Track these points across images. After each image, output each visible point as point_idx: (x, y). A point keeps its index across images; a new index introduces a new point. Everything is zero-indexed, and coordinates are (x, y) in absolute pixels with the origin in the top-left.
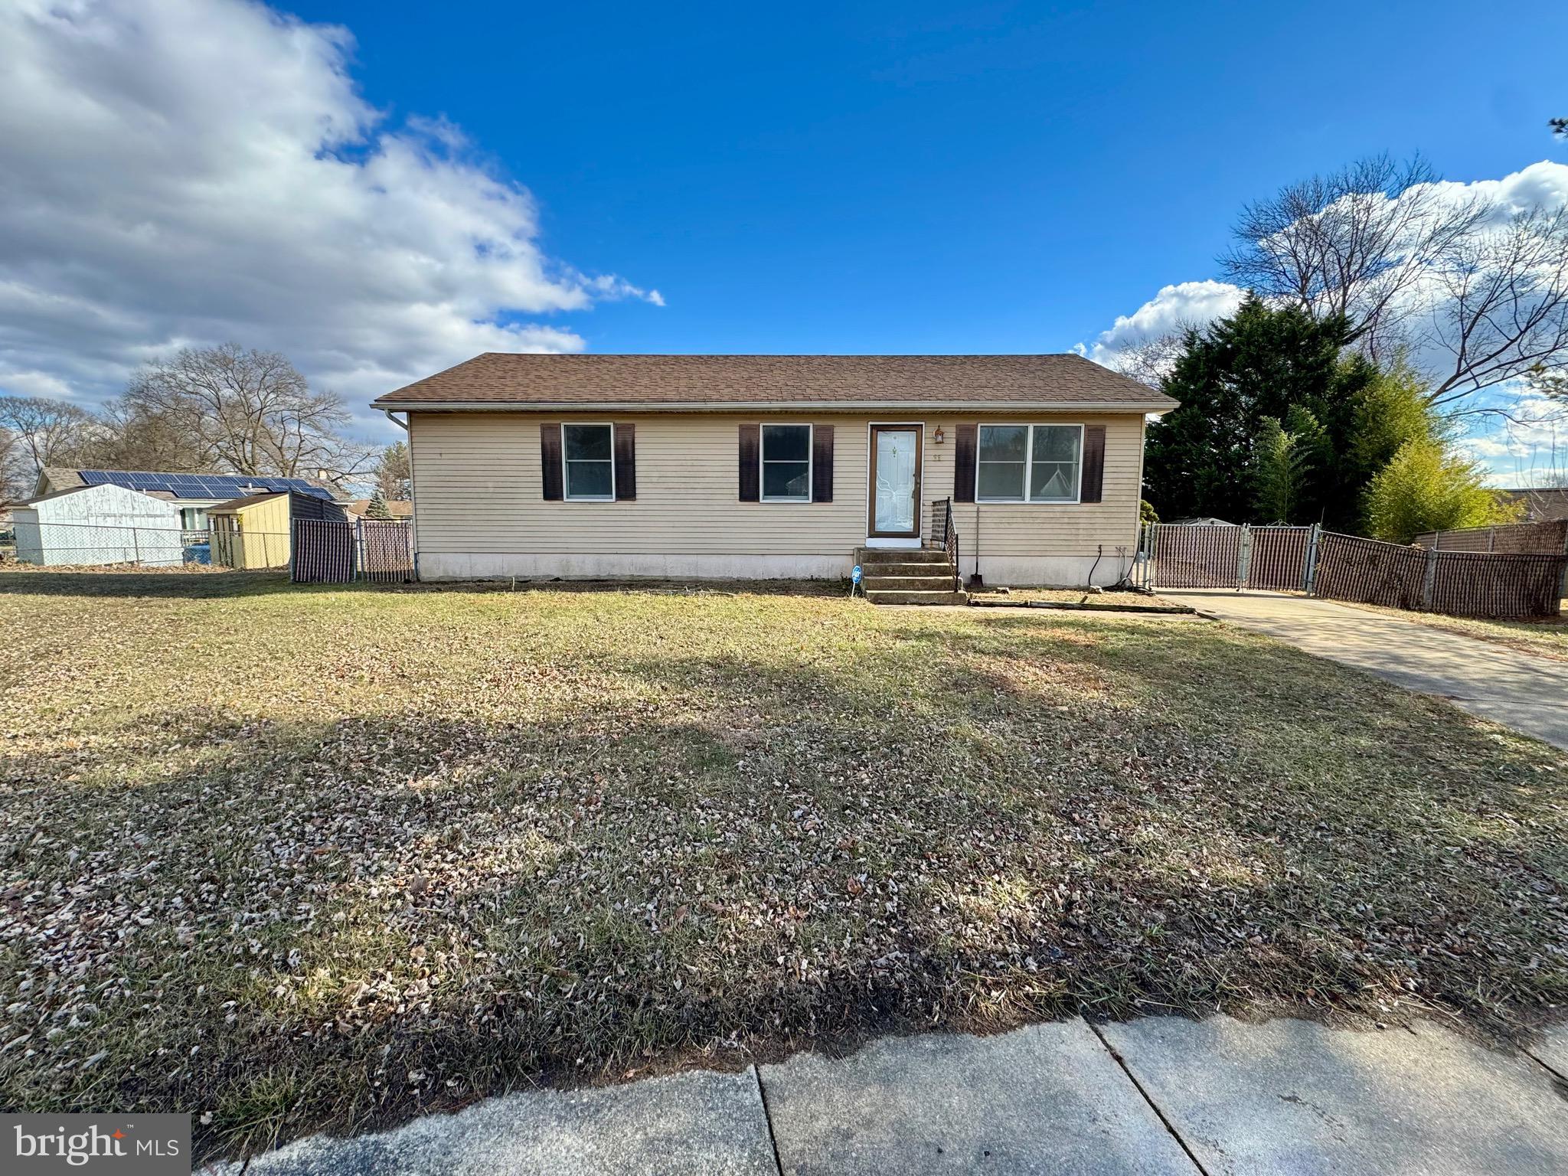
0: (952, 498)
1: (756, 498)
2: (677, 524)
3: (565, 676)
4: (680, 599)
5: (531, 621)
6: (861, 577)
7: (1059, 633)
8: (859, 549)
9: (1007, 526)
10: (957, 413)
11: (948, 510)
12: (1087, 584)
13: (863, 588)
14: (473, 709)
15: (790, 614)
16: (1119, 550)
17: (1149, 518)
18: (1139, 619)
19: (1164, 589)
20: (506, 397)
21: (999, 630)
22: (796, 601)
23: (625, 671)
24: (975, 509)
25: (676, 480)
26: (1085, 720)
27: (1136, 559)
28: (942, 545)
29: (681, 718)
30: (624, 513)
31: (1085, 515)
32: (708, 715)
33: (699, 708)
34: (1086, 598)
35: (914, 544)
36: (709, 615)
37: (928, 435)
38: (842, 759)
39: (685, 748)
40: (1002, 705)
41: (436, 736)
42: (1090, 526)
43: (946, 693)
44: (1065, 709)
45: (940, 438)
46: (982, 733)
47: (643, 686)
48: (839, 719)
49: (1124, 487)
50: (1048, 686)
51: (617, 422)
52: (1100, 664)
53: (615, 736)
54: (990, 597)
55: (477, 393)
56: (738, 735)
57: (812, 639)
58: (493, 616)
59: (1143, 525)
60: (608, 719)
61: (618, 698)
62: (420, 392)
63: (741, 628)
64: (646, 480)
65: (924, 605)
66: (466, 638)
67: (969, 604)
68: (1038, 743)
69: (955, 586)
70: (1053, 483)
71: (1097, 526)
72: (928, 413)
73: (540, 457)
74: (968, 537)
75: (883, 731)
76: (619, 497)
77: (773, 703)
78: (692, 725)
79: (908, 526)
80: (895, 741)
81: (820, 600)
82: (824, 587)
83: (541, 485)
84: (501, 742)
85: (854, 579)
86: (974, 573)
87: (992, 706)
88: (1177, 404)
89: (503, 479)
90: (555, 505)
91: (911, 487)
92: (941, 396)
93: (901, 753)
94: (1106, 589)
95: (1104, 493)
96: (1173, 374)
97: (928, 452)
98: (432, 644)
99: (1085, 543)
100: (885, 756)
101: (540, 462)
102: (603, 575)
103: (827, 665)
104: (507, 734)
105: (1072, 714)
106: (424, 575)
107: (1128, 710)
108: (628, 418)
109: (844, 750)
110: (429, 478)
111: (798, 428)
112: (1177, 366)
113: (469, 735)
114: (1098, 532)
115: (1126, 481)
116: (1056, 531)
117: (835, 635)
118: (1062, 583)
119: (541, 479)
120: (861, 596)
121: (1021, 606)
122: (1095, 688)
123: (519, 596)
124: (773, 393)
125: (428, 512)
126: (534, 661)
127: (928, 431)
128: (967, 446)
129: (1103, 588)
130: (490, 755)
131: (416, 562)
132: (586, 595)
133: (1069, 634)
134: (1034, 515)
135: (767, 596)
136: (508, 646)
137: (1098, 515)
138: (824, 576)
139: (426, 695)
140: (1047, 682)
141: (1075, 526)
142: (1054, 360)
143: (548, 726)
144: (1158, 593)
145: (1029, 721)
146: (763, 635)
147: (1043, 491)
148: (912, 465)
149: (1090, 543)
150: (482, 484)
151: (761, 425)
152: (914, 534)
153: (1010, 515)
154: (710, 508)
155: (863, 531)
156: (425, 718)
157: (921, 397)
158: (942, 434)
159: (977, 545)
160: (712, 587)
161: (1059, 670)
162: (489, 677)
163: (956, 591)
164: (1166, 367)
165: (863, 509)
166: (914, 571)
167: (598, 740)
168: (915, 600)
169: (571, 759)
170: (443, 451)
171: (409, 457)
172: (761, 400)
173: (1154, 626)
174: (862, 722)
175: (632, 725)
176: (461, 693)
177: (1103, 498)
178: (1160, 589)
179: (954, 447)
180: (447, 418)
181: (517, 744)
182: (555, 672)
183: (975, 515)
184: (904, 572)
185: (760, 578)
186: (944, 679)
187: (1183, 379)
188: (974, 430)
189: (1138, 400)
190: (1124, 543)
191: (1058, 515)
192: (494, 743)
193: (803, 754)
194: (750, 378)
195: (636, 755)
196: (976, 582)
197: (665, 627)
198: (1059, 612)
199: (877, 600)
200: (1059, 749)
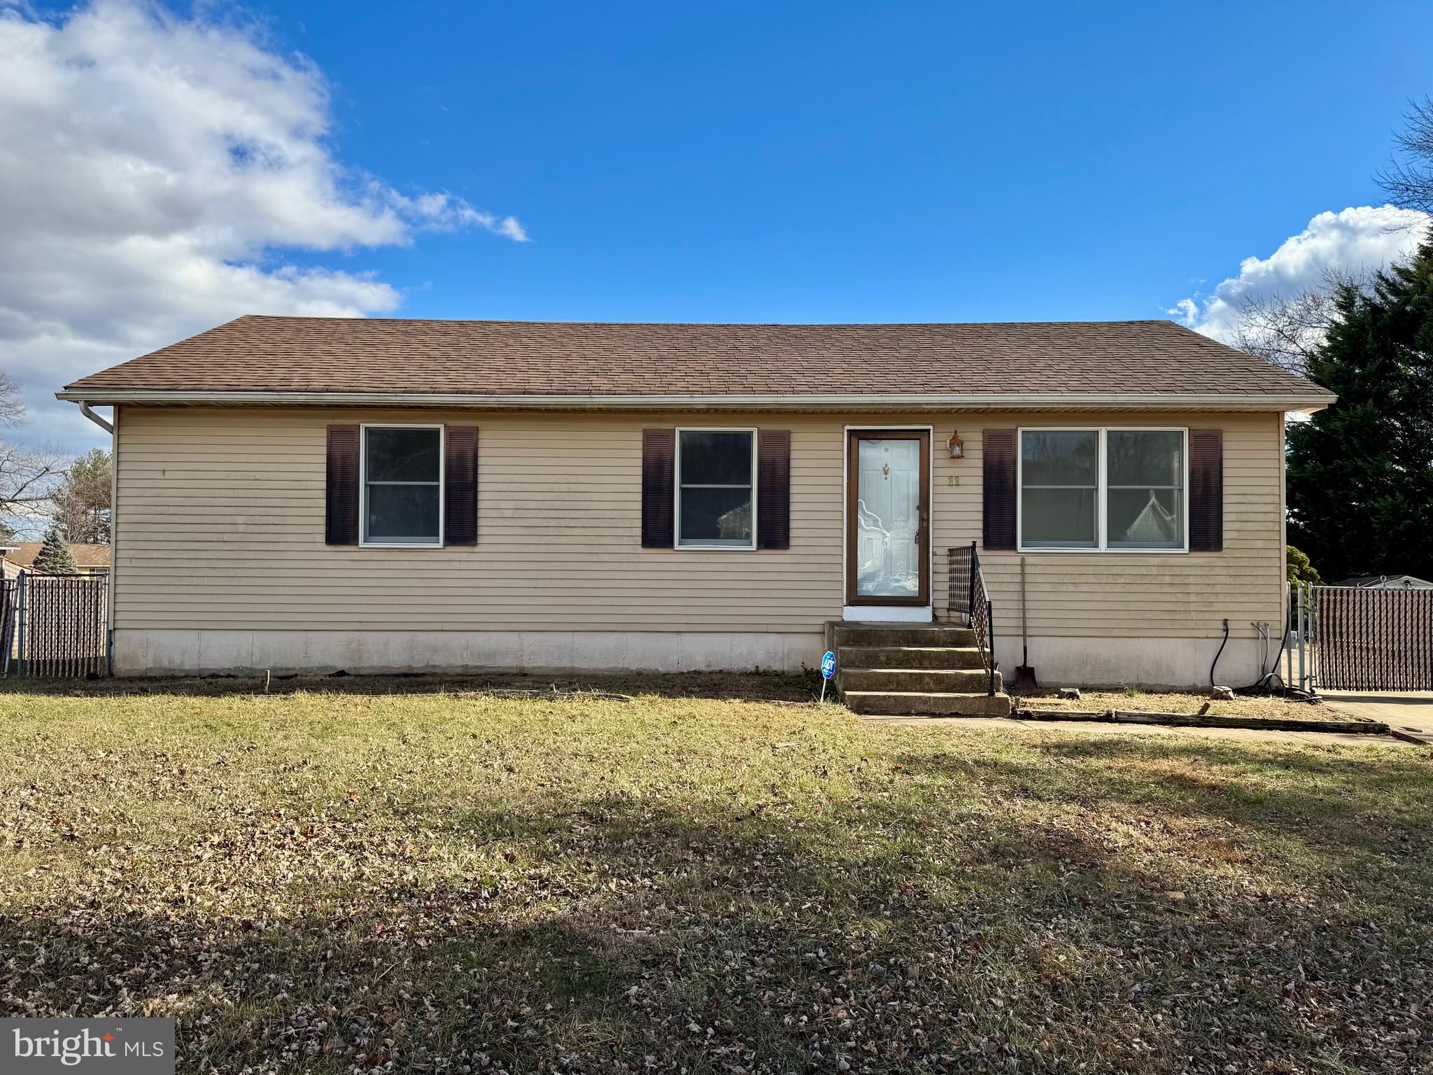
0: (980, 543)
1: (669, 543)
2: (541, 583)
3: (344, 837)
4: (542, 705)
5: (292, 743)
6: (836, 669)
7: (1164, 765)
8: (832, 625)
9: (1072, 588)
10: (985, 411)
11: (974, 563)
12: (1207, 683)
13: (840, 687)
14: (185, 894)
15: (721, 730)
16: (1256, 626)
17: (1303, 576)
18: (1298, 741)
19: (1335, 693)
20: (274, 383)
21: (1065, 760)
22: (730, 709)
23: (444, 829)
24: (1017, 560)
25: (543, 514)
26: (1214, 916)
27: (1286, 643)
28: (965, 617)
29: (535, 911)
30: (457, 565)
31: (1199, 571)
32: (581, 904)
33: (566, 893)
34: (1207, 706)
35: (921, 616)
36: (589, 732)
37: (941, 445)
38: (804, 984)
39: (540, 964)
40: (1074, 891)
41: (119, 943)
42: (1207, 589)
43: (981, 868)
44: (1180, 895)
45: (957, 450)
46: (1042, 938)
47: (471, 854)
48: (800, 912)
49: (1258, 526)
50: (1147, 857)
51: (452, 423)
52: (1234, 819)
53: (422, 942)
54: (1047, 704)
55: (229, 378)
56: (630, 940)
57: (755, 772)
58: (231, 735)
59: (1293, 587)
60: (413, 912)
61: (430, 876)
62: (138, 375)
63: (641, 754)
64: (495, 514)
65: (940, 716)
66: (182, 772)
67: (1015, 716)
68: (1136, 956)
69: (990, 685)
70: (1144, 520)
71: (1218, 589)
72: (939, 412)
73: (324, 476)
74: (1009, 605)
75: (874, 934)
76: (451, 540)
77: (690, 883)
78: (553, 923)
79: (911, 585)
80: (893, 952)
81: (769, 707)
82: (777, 686)
83: (323, 521)
84: (227, 952)
85: (825, 672)
86: (1021, 663)
87: (1056, 891)
88: (1333, 398)
89: (262, 511)
90: (344, 553)
91: (914, 525)
92: (956, 386)
93: (904, 973)
94: (1240, 691)
95: (1226, 535)
96: (1324, 350)
97: (940, 472)
98: (125, 782)
99: (1201, 616)
100: (877, 978)
101: (324, 485)
102: (418, 664)
103: (781, 816)
104: (239, 940)
105: (1192, 905)
106: (121, 666)
107: (1285, 898)
108: (467, 418)
109: (809, 966)
110: (140, 510)
111: (736, 435)
112: (1329, 338)
113: (175, 941)
114: (1221, 598)
115: (1261, 517)
116: (1151, 597)
117: (795, 765)
118: (1166, 681)
119: (324, 512)
120: (835, 701)
121: (1100, 719)
122: (1229, 861)
123: (274, 703)
124: (696, 381)
125: (136, 563)
126: (293, 812)
127: (938, 439)
128: (1001, 462)
129: (1235, 691)
130: (206, 976)
131: (110, 643)
132: (387, 699)
133: (1182, 766)
134: (1114, 570)
135: (684, 700)
136: (253, 786)
137: (1218, 571)
138: (777, 666)
139: (107, 871)
140: (1148, 850)
141: (1183, 589)
142: (1135, 328)
143: (311, 927)
144: (1326, 698)
145: (1120, 917)
146: (677, 765)
147: (1129, 532)
148: (914, 490)
149: (1207, 616)
150: (228, 520)
151: (678, 430)
152: (920, 600)
153: (1075, 570)
154: (594, 558)
155: (838, 595)
156: (102, 911)
157: (927, 388)
158: (961, 444)
159: (1024, 618)
160: (595, 686)
161: (1167, 829)
162: (216, 839)
163: (992, 694)
164: (1314, 338)
165: (837, 560)
166: (921, 661)
167: (393, 950)
168: (924, 708)
169: (344, 983)
170: (168, 467)
171: (112, 473)
172: (677, 392)
173: (1323, 756)
174: (839, 918)
175: (453, 922)
176: (167, 866)
177: (1225, 544)
178: (1328, 692)
179: (980, 463)
180: (179, 415)
181: (256, 956)
182: (328, 830)
183: (1018, 570)
184: (906, 661)
185: (674, 669)
186: (975, 844)
187: (1341, 358)
188: (1011, 437)
189: (1272, 391)
190: (1263, 617)
191: (1155, 571)
192: (215, 955)
193: (737, 974)
194: (662, 358)
195: (457, 976)
196: (1025, 679)
197: (515, 752)
198: (1164, 731)
199: (861, 707)
200: (1173, 969)
